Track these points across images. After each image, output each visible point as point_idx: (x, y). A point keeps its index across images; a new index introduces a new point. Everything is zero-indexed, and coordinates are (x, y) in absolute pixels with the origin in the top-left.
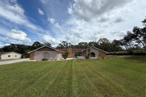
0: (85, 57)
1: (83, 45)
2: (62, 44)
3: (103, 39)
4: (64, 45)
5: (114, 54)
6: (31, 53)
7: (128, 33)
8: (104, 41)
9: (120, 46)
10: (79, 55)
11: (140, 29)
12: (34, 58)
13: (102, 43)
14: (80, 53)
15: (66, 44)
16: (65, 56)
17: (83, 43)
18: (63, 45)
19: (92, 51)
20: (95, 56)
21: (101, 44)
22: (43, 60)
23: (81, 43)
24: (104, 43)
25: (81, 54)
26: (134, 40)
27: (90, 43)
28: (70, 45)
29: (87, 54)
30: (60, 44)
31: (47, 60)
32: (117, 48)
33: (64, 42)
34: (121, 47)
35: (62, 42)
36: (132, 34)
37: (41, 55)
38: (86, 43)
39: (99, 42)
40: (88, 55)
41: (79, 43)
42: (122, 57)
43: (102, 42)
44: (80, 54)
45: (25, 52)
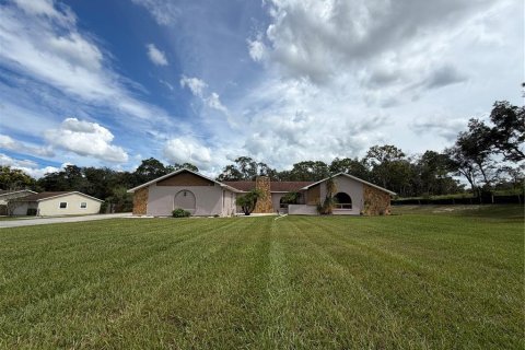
0: (315, 208)
1: (310, 170)
2: (238, 166)
3: (384, 148)
4: (244, 170)
5: (424, 202)
6: (136, 191)
7: (472, 127)
8: (388, 156)
9: (450, 174)
10: (296, 203)
11: (517, 111)
12: (145, 208)
13: (378, 162)
14: (299, 195)
15: (248, 167)
16: (247, 204)
17: (310, 164)
18: (240, 171)
19: (340, 187)
20: (350, 207)
21: (375, 166)
22: (175, 215)
23: (303, 163)
24: (386, 163)
25: (301, 200)
26: (497, 152)
27: (334, 163)
28: (265, 172)
29: (322, 199)
30: (228, 168)
31: (188, 215)
32: (439, 181)
33: (242, 160)
34: (455, 178)
35: (237, 161)
36: (488, 129)
37: (170, 199)
38: (322, 164)
39: (369, 160)
40: (328, 200)
41: (296, 166)
42: (449, 209)
43: (380, 159)
44: (297, 199)
45: (111, 195)
